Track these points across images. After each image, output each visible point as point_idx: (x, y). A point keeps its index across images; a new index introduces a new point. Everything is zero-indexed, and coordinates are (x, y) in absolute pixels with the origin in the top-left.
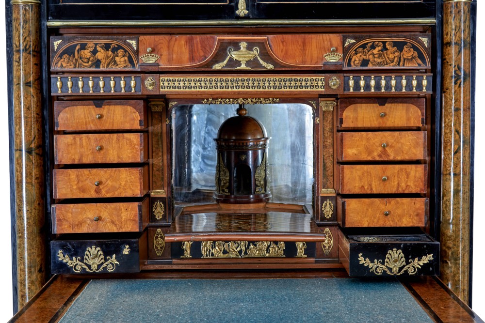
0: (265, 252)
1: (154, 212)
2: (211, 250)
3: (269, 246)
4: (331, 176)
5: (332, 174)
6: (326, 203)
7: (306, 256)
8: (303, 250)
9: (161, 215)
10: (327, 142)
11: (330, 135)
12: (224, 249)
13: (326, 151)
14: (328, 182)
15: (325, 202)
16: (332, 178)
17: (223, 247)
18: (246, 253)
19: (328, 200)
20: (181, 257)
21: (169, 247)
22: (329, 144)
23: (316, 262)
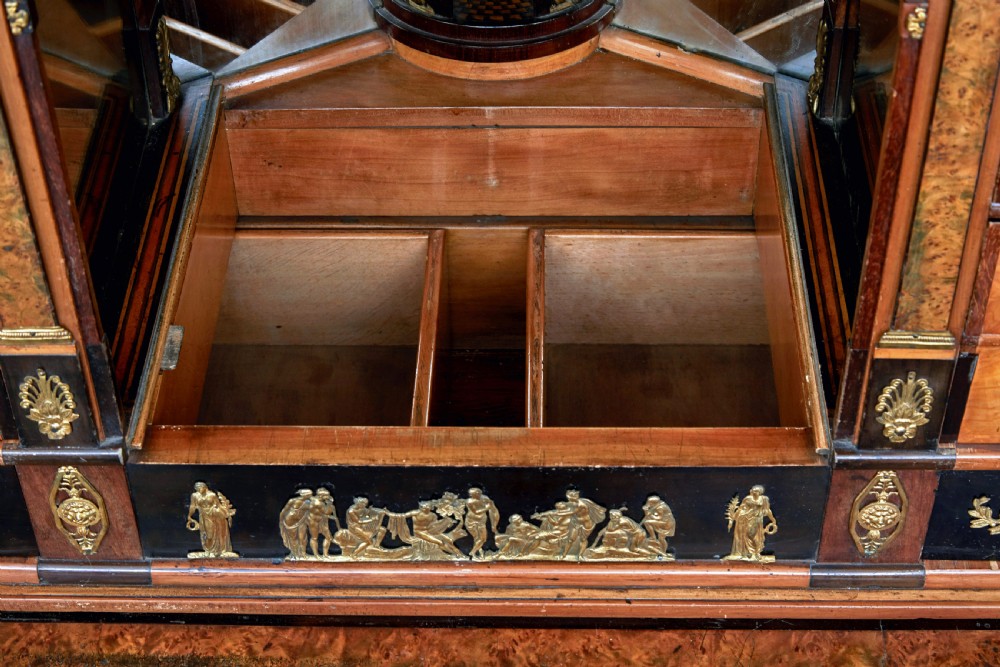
0: (584, 545)
1: (27, 411)
2: (328, 534)
3: (600, 527)
4: (947, 281)
5: (952, 274)
6: (900, 387)
7: (771, 559)
8: (759, 539)
9: (66, 421)
10: (951, 131)
11: (974, 102)
12: (388, 534)
13: (939, 176)
14: (925, 306)
15: (896, 382)
16: (948, 289)
17: (385, 524)
18: (490, 546)
19: (912, 375)
20: (192, 556)
21: (127, 526)
22: (959, 141)
23: (815, 584)
